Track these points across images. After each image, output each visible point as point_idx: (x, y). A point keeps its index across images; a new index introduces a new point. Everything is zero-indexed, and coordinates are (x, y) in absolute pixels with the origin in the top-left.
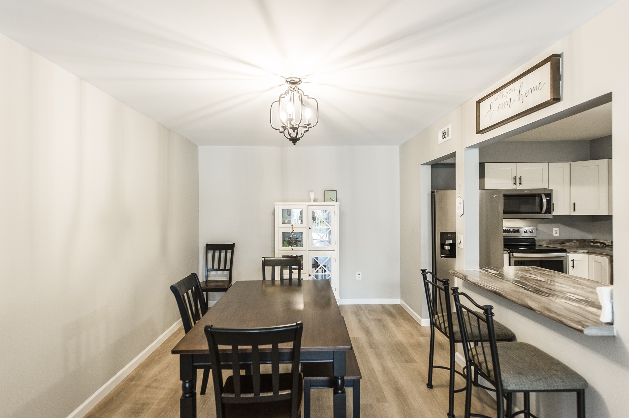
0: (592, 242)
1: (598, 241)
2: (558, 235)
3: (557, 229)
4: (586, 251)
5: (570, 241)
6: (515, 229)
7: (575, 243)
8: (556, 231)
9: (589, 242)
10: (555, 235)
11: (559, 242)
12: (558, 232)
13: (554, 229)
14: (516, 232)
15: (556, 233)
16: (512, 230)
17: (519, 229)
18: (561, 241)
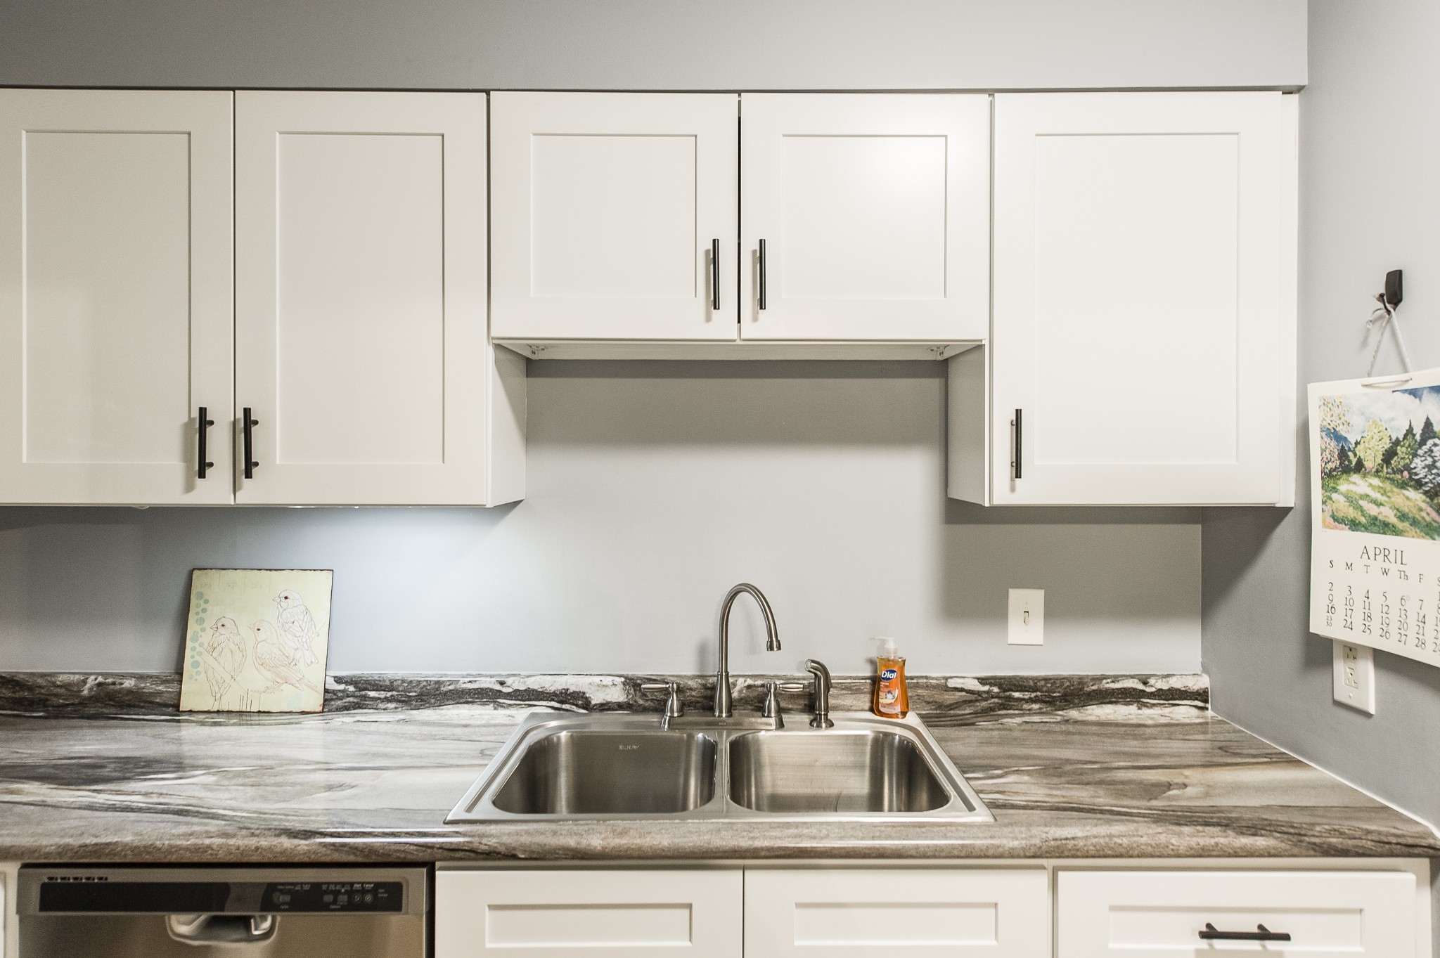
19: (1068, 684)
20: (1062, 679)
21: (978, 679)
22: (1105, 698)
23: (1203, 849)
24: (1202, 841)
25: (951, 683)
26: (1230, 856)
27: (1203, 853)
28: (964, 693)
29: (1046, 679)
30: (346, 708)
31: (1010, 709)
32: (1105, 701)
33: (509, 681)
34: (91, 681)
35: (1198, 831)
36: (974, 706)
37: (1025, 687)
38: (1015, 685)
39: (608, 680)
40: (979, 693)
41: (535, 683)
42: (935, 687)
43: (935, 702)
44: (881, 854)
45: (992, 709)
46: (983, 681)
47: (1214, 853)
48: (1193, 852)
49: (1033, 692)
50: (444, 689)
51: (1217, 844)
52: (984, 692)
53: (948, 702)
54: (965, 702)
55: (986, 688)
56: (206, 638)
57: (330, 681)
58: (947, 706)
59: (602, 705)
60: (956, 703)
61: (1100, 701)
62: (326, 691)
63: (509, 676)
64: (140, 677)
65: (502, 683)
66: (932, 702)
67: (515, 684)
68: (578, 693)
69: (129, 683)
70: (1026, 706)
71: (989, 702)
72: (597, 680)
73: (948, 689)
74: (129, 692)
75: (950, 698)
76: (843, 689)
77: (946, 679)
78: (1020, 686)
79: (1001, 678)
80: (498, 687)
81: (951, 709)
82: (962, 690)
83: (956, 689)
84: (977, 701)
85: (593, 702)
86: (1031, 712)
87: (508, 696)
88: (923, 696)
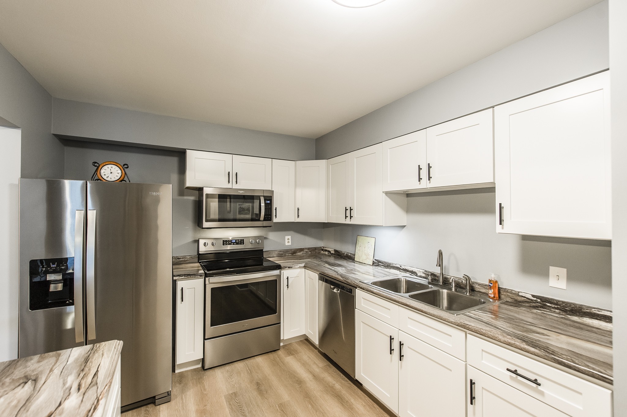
0: (323, 250)
1: (326, 249)
2: (290, 244)
3: (290, 237)
4: (303, 265)
5: (301, 250)
6: (238, 240)
7: (306, 252)
8: (288, 239)
9: (320, 250)
10: (287, 244)
11: (290, 252)
12: (290, 241)
13: (287, 237)
14: (240, 243)
15: (288, 242)
16: (234, 241)
17: (243, 240)
18: (293, 250)
19: (573, 306)
20: (570, 304)
21: (532, 295)
22: (594, 316)
23: (509, 343)
24: (509, 341)
25: (520, 294)
26: (519, 349)
27: (509, 344)
28: (525, 299)
29: (563, 302)
30: (376, 266)
31: (545, 309)
32: (593, 318)
33: (402, 266)
34: (346, 253)
35: (513, 339)
36: (530, 304)
37: (552, 302)
38: (547, 301)
39: (421, 270)
40: (531, 300)
41: (407, 268)
42: (514, 294)
43: (514, 299)
44: (422, 311)
45: (537, 307)
46: (533, 296)
47: (513, 346)
48: (505, 343)
49: (556, 305)
50: (391, 265)
51: (515, 344)
52: (534, 300)
53: (519, 300)
54: (526, 302)
55: (535, 299)
56: (358, 248)
57: (374, 259)
58: (519, 301)
59: (420, 276)
60: (522, 301)
61: (590, 317)
62: (373, 261)
63: (402, 265)
64: (351, 254)
65: (401, 266)
66: (513, 298)
67: (403, 267)
68: (415, 272)
69: (350, 254)
70: (552, 309)
71: (536, 304)
72: (419, 270)
73: (519, 296)
74: (350, 256)
75: (520, 299)
76: (482, 287)
77: (519, 292)
78: (550, 301)
79: (543, 297)
80: (400, 267)
81: (520, 303)
82: (525, 297)
83: (522, 296)
84: (531, 302)
85: (418, 275)
86: (554, 312)
87: (402, 269)
88: (510, 296)
